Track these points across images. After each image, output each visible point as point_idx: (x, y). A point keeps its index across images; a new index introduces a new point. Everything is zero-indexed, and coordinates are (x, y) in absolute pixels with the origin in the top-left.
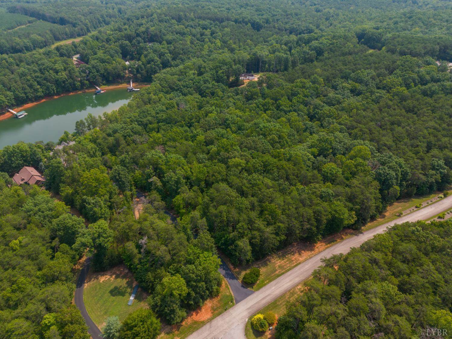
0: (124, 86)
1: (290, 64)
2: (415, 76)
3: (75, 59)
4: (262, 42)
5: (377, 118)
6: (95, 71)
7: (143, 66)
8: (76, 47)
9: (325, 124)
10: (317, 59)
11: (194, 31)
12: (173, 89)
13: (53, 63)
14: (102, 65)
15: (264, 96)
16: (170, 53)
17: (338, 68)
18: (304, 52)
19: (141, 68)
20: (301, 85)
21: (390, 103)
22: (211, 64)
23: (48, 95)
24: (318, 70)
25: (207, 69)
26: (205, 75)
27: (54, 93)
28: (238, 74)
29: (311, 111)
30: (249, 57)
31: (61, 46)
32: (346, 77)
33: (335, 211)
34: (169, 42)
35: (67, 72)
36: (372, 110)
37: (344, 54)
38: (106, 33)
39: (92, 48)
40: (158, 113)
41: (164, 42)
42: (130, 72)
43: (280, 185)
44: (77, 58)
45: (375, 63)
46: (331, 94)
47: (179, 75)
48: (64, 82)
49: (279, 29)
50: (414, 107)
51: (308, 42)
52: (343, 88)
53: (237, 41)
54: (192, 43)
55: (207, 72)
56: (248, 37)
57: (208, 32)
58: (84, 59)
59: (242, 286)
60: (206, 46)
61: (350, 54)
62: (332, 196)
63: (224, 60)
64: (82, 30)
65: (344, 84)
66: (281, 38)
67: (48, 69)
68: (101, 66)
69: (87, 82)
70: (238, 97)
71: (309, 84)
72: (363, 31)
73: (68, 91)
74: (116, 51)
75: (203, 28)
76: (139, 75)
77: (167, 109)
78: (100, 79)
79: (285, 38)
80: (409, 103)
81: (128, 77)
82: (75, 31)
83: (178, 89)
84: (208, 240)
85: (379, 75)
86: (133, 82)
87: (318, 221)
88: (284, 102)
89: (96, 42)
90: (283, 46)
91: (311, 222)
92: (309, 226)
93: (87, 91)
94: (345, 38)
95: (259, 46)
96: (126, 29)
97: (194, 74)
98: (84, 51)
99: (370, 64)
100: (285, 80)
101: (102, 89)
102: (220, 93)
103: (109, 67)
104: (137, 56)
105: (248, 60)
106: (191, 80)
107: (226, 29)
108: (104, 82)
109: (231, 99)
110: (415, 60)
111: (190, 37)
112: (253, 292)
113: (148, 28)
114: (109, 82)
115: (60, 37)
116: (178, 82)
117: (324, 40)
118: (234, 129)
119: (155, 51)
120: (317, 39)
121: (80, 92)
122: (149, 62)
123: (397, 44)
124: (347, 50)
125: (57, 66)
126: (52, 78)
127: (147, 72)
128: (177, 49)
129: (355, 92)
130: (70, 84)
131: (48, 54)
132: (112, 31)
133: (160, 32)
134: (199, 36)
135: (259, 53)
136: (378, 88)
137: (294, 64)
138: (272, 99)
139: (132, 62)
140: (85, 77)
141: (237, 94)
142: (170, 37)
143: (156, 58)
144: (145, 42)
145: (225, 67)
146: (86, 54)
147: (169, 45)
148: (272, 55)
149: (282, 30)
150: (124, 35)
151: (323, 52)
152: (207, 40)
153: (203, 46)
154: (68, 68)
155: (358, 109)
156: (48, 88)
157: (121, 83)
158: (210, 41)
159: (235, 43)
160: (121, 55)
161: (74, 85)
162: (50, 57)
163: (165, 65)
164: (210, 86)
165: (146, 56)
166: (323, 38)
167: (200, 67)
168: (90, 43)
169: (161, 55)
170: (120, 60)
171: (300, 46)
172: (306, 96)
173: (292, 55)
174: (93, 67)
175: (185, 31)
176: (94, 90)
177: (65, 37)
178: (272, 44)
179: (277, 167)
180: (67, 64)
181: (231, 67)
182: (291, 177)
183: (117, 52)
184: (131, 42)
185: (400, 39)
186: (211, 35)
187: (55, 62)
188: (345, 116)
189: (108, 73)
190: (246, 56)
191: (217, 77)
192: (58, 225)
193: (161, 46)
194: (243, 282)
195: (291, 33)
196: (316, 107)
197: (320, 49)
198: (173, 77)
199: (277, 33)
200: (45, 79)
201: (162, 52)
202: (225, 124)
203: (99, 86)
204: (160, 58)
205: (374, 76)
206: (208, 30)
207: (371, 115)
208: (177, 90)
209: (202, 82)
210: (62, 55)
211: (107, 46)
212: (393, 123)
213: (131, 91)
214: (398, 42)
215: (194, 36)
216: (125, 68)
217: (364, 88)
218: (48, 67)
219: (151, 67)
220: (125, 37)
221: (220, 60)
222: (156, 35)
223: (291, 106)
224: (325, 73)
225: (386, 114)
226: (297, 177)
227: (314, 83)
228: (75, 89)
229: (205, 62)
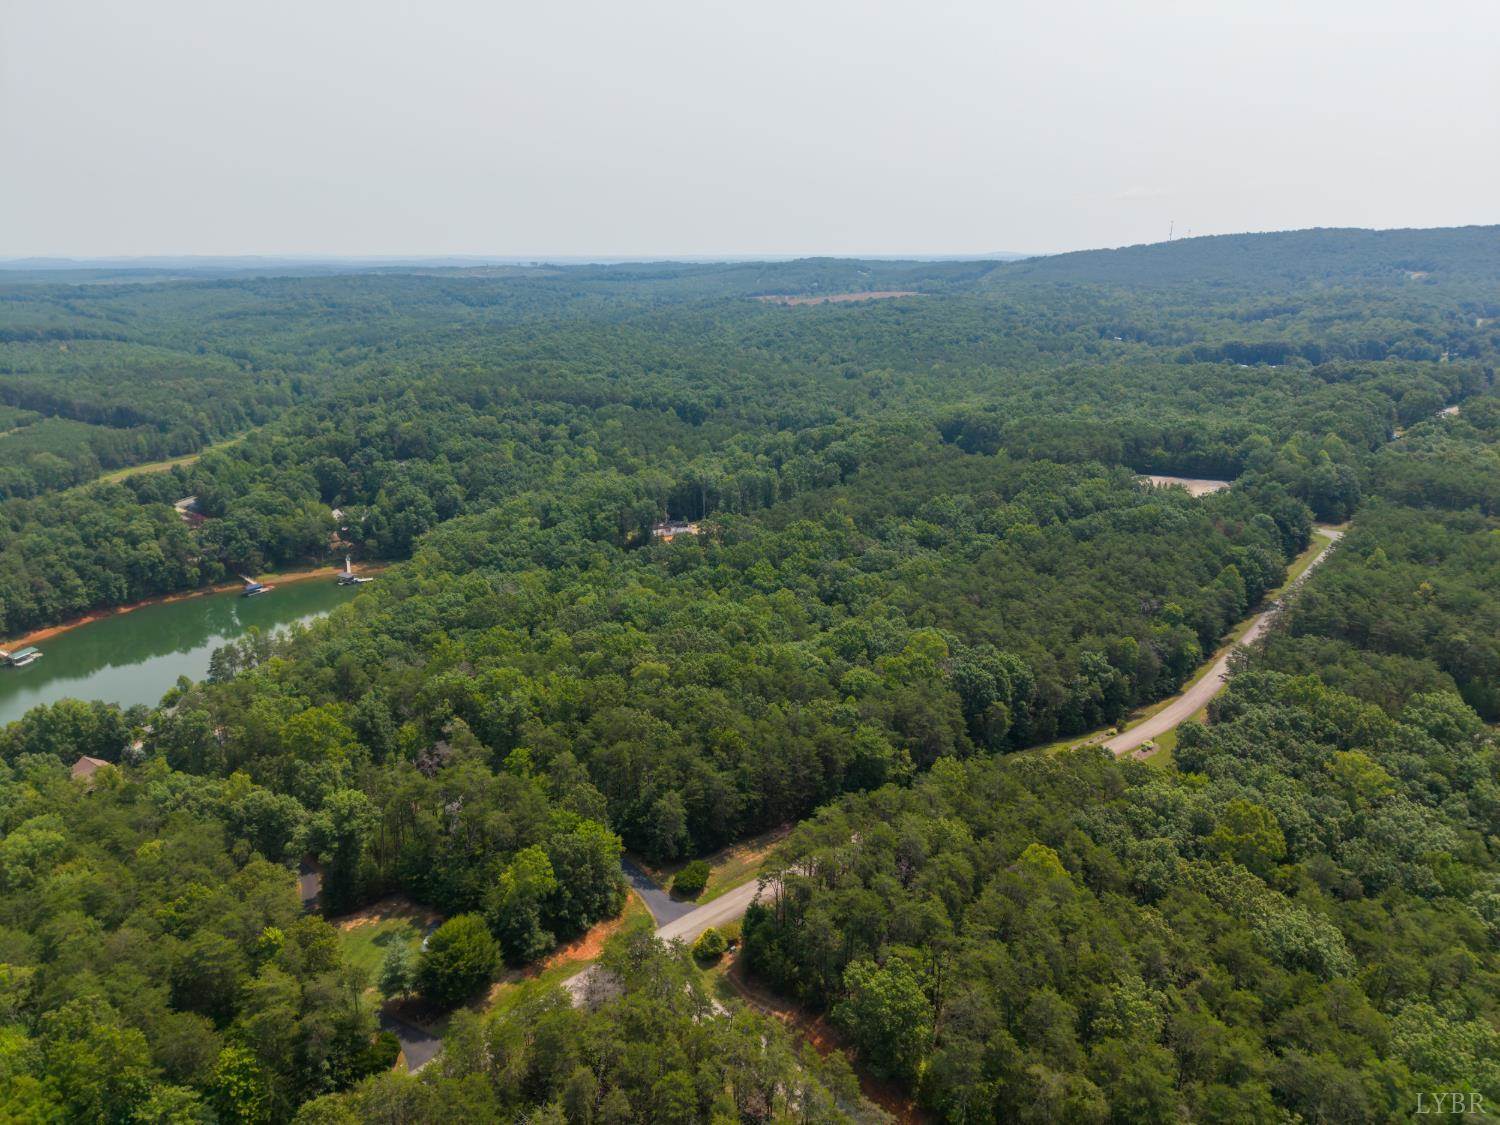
0: (328, 571)
1: (777, 495)
2: (1061, 502)
3: (179, 510)
4: (707, 451)
5: (973, 586)
6: (245, 534)
7: (383, 519)
8: (182, 478)
9: (855, 606)
10: (843, 480)
11: (521, 428)
12: (475, 563)
13: (123, 519)
14: (265, 519)
15: (713, 561)
16: (459, 483)
17: (889, 495)
18: (813, 467)
19: (377, 523)
20: (801, 533)
21: (1003, 558)
22: (576, 501)
23: (103, 604)
24: (841, 501)
25: (565, 512)
26: (561, 526)
27: (121, 597)
28: (647, 523)
29: (827, 585)
30: (673, 483)
31: (141, 477)
32: (907, 513)
33: (864, 745)
34: (455, 457)
35: (164, 539)
36: (964, 575)
37: (904, 467)
38: (269, 442)
39: (233, 479)
40: (443, 610)
41: (442, 457)
42: (344, 536)
43: (746, 703)
44: (187, 508)
45: (974, 480)
46: (873, 549)
47: (492, 529)
48: (153, 567)
49: (751, 420)
50: (1054, 561)
51: (821, 444)
52: (901, 535)
53: (640, 448)
54: (518, 456)
55: (566, 517)
56: (670, 439)
57: (561, 430)
58: (206, 508)
59: (672, 899)
60: (558, 464)
61: (919, 463)
62: (857, 718)
63: (608, 489)
64: (185, 439)
65: (901, 527)
66: (754, 439)
67: (107, 534)
68: (262, 523)
69: (221, 565)
70: (649, 566)
71: (818, 529)
72: (960, 416)
73: (164, 592)
74: (305, 484)
75: (548, 422)
76: (371, 542)
77: (468, 598)
78: (258, 557)
79: (767, 438)
80: (1044, 554)
81: (338, 549)
82: (163, 441)
83: (491, 562)
84: (595, 796)
85: (981, 505)
86: (353, 562)
87: (827, 761)
88: (762, 569)
89: (243, 465)
90: (761, 457)
91: (811, 764)
92: (807, 772)
93: (216, 590)
94: (909, 431)
95: (701, 459)
96: (326, 430)
97: (531, 525)
98: (209, 487)
99: (963, 484)
100: (765, 526)
101: (262, 583)
102: (604, 563)
103: (285, 524)
104: (365, 495)
105: (673, 489)
106: (524, 538)
107: (610, 422)
108: (269, 564)
109: (631, 572)
110: (1061, 470)
111: (512, 444)
112: (695, 908)
113: (393, 425)
114: (281, 564)
115: (118, 458)
116: (488, 546)
117: (858, 439)
118: (641, 622)
119: (417, 479)
120: (843, 438)
121: (195, 594)
122: (400, 508)
123: (1027, 438)
124: (914, 458)
125: (135, 526)
126: (119, 556)
127: (395, 532)
128: (479, 473)
129: (925, 541)
130: (170, 571)
131: (106, 496)
132: (288, 435)
133: (429, 431)
134: (536, 440)
135: (698, 473)
136: (980, 530)
137: (787, 492)
138: (735, 565)
139: (351, 509)
140: (214, 552)
141: (648, 561)
142: (456, 444)
143: (422, 497)
144: (386, 459)
145: (613, 506)
146: (216, 494)
147: (456, 464)
148: (732, 476)
149: (759, 422)
150: (325, 443)
151: (857, 465)
152: (560, 448)
153: (550, 464)
154: (166, 529)
155: (931, 574)
156: (105, 586)
157: (319, 567)
158: (568, 452)
159: (635, 454)
160: (318, 494)
161: (182, 574)
162: (111, 506)
163: (445, 511)
164: (576, 548)
165: (390, 493)
166: (857, 434)
167: (546, 510)
168: (228, 467)
169: (434, 489)
170: (314, 504)
171: (803, 453)
172: (812, 556)
173: (781, 475)
174: (242, 525)
175: (499, 428)
176: (237, 587)
177: (133, 458)
178: (732, 454)
179: (740, 676)
180: (165, 520)
181: (629, 504)
182: (770, 688)
183: (306, 486)
184: (345, 460)
185: (1036, 430)
186: (571, 437)
187: (128, 518)
188: (901, 590)
189: (283, 541)
190: (667, 481)
191: (594, 529)
192: (246, 808)
193: (432, 468)
194: (672, 893)
195: (782, 427)
196: (838, 576)
197: (850, 457)
198: (477, 534)
199: (745, 429)
200: (100, 561)
201: (437, 482)
202: (620, 615)
203: (253, 575)
204: (431, 495)
205: (969, 506)
206: (563, 426)
207: (959, 583)
208: (487, 564)
209: (553, 541)
210: (144, 499)
211: (276, 472)
212: (1007, 595)
213: (349, 582)
214: (1031, 434)
215: (524, 440)
216: (330, 526)
217: (950, 533)
218: (107, 529)
219: (407, 519)
220: (327, 449)
221: (600, 491)
222: (416, 442)
223: (779, 577)
224: (858, 506)
225: (991, 579)
226: (783, 689)
227: (830, 527)
228: (182, 585)
229: (559, 498)
